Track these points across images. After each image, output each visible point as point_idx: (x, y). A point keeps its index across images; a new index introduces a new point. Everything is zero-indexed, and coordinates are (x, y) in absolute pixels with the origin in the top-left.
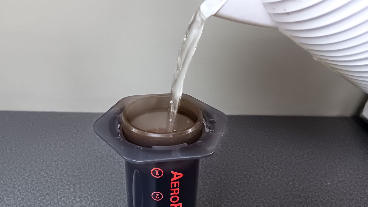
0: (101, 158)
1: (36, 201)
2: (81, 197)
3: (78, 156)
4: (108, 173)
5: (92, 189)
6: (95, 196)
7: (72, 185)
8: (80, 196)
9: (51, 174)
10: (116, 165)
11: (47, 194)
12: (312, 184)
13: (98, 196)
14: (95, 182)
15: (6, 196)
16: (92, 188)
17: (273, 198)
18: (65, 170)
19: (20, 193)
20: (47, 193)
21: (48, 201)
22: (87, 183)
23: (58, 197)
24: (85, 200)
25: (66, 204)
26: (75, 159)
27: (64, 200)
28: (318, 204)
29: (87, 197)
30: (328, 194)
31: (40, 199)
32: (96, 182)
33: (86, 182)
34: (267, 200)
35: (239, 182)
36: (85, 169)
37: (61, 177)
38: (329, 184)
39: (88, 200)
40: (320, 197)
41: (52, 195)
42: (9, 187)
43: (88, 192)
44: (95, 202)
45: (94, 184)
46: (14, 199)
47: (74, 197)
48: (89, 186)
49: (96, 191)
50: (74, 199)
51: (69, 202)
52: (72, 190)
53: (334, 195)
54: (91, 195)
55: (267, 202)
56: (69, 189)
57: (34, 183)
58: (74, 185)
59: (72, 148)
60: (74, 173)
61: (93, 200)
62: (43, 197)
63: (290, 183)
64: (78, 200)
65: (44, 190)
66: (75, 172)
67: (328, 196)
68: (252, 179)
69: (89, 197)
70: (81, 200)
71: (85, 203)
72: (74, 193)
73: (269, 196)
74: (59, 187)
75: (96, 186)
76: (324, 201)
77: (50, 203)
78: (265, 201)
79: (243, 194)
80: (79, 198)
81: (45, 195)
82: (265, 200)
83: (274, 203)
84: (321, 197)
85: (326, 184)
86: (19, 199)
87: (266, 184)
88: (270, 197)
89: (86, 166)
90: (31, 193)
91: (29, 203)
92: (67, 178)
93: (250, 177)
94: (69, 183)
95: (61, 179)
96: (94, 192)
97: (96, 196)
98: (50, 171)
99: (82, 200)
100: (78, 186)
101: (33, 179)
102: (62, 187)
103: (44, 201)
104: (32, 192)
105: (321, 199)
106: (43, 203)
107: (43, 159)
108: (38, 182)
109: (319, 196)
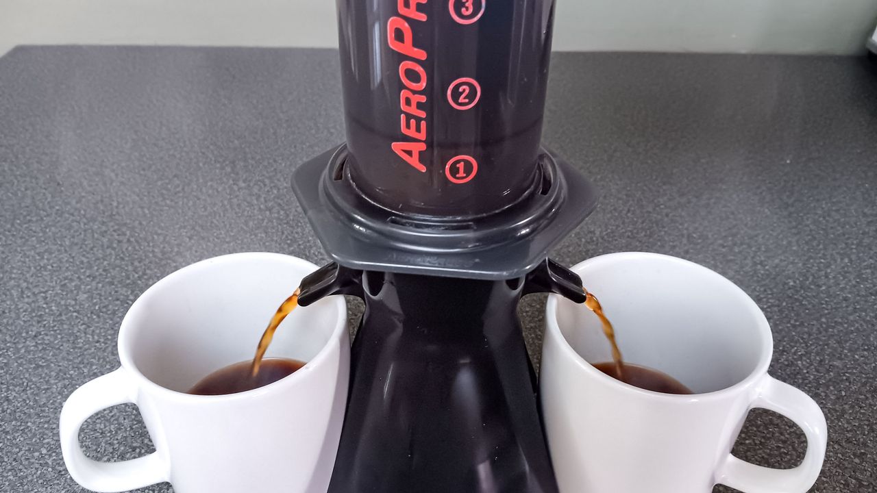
0: (287, 121)
1: (151, 186)
2: (250, 181)
3: (238, 117)
4: (304, 144)
5: (272, 169)
6: (279, 180)
7: (227, 162)
8: (246, 179)
9: (182, 145)
10: (322, 133)
11: (175, 176)
12: (750, 161)
13: (285, 180)
14: (277, 159)
15: (86, 179)
16: (272, 166)
17: (664, 184)
18: (211, 139)
19: (117, 175)
20: (174, 174)
21: (178, 186)
22: (259, 159)
23: (198, 180)
24: (259, 185)
25: (218, 192)
26: (231, 121)
27: (211, 186)
28: (761, 193)
29: (263, 182)
30: (785, 178)
31: (159, 183)
32: (280, 158)
33: (257, 158)
34: (651, 186)
35: (591, 159)
36: (254, 138)
37: (203, 150)
38: (788, 162)
39: (265, 185)
40: (767, 182)
41: (186, 178)
42: (92, 166)
43: (265, 173)
44: (279, 189)
45: (275, 161)
46: (105, 184)
47: (233, 181)
48: (266, 163)
49: (280, 172)
50: (234, 184)
51: (224, 189)
52: (228, 169)
53: (799, 180)
54: (270, 178)
55: (650, 189)
56: (222, 168)
57: (145, 159)
58: (233, 162)
59: (224, 105)
60: (231, 144)
61: (274, 186)
62: (167, 181)
63: (703, 161)
64: (243, 185)
65: (167, 169)
66: (232, 142)
67: (785, 181)
68: (618, 154)
69: (267, 181)
70: (249, 186)
71: (259, 190)
72: (232, 175)
73: (656, 179)
74: (201, 165)
75: (281, 164)
76: (776, 188)
77: (183, 189)
78: (645, 188)
79: (599, 177)
80: (244, 182)
81: (170, 177)
82: (646, 186)
83: (664, 190)
84: (770, 183)
85: (783, 163)
86: (114, 184)
87: (650, 161)
88: (657, 182)
89: (256, 133)
90: (141, 175)
91: (137, 190)
92: (216, 152)
93: (615, 151)
94: (221, 160)
95: (203, 153)
96: (276, 173)
97: (282, 179)
98: (178, 140)
99: (252, 185)
100: (242, 164)
101: (142, 153)
102: (206, 166)
103: (169, 186)
104: (142, 172)
105: (769, 185)
106: (168, 190)
107: (161, 122)
108: (154, 157)
109: (765, 180)
